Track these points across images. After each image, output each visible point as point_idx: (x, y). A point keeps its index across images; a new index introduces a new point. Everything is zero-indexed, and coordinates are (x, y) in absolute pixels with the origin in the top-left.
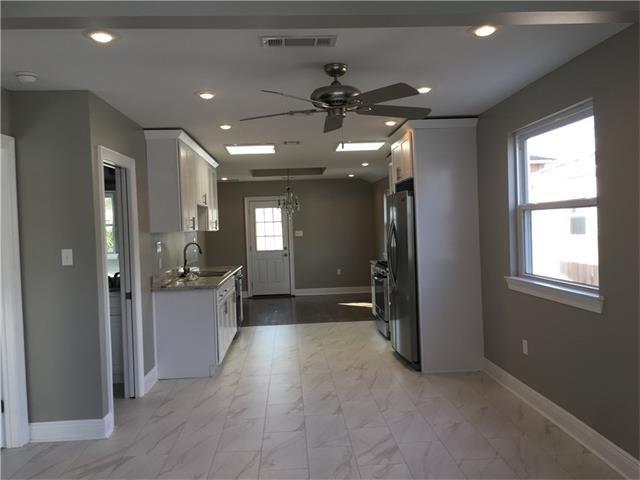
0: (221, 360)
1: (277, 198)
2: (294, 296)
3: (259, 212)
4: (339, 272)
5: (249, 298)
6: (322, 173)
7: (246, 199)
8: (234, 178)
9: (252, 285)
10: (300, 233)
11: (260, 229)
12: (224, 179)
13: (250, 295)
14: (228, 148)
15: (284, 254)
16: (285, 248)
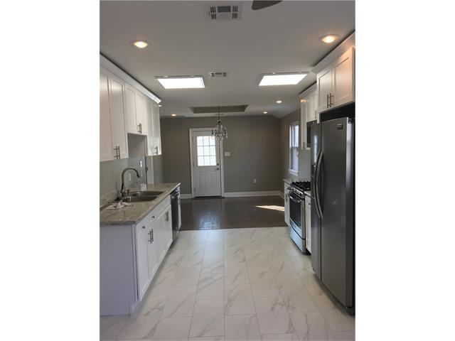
0: (141, 299)
1: (211, 129)
2: (223, 198)
3: (199, 139)
4: (255, 181)
5: (192, 199)
6: (244, 110)
7: (190, 130)
8: (180, 114)
9: (195, 190)
10: (228, 154)
11: (200, 151)
12: (174, 115)
13: (193, 197)
14: (161, 81)
15: (217, 168)
16: (218, 164)
